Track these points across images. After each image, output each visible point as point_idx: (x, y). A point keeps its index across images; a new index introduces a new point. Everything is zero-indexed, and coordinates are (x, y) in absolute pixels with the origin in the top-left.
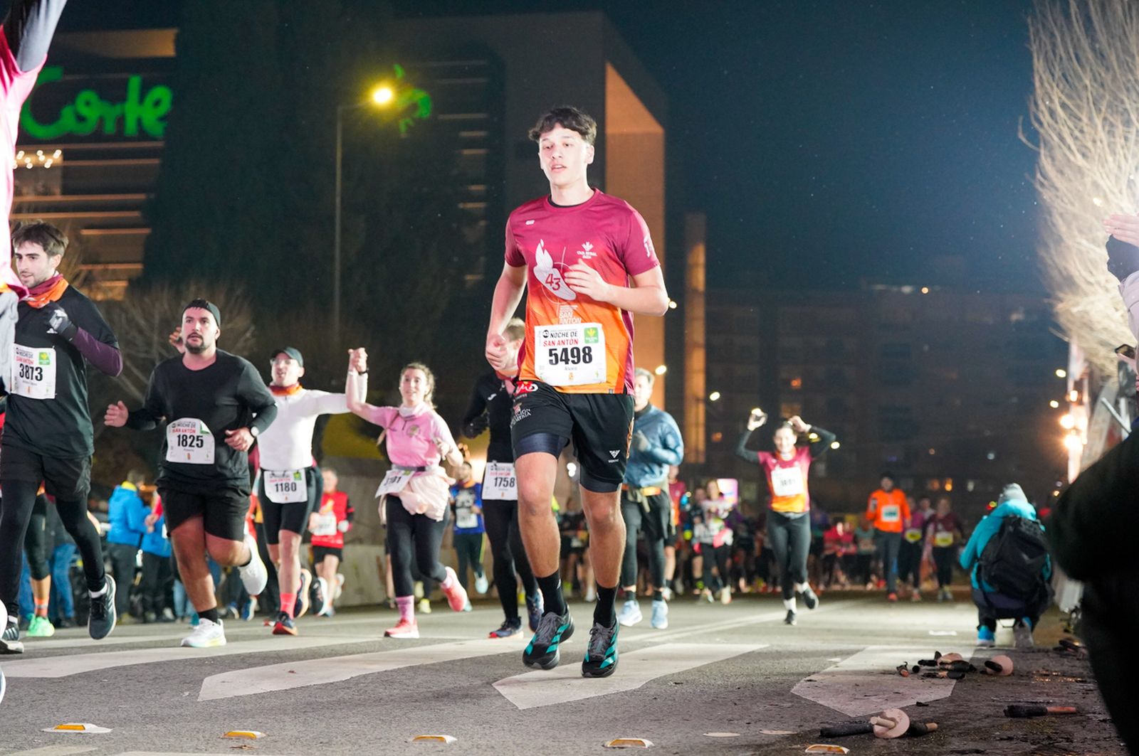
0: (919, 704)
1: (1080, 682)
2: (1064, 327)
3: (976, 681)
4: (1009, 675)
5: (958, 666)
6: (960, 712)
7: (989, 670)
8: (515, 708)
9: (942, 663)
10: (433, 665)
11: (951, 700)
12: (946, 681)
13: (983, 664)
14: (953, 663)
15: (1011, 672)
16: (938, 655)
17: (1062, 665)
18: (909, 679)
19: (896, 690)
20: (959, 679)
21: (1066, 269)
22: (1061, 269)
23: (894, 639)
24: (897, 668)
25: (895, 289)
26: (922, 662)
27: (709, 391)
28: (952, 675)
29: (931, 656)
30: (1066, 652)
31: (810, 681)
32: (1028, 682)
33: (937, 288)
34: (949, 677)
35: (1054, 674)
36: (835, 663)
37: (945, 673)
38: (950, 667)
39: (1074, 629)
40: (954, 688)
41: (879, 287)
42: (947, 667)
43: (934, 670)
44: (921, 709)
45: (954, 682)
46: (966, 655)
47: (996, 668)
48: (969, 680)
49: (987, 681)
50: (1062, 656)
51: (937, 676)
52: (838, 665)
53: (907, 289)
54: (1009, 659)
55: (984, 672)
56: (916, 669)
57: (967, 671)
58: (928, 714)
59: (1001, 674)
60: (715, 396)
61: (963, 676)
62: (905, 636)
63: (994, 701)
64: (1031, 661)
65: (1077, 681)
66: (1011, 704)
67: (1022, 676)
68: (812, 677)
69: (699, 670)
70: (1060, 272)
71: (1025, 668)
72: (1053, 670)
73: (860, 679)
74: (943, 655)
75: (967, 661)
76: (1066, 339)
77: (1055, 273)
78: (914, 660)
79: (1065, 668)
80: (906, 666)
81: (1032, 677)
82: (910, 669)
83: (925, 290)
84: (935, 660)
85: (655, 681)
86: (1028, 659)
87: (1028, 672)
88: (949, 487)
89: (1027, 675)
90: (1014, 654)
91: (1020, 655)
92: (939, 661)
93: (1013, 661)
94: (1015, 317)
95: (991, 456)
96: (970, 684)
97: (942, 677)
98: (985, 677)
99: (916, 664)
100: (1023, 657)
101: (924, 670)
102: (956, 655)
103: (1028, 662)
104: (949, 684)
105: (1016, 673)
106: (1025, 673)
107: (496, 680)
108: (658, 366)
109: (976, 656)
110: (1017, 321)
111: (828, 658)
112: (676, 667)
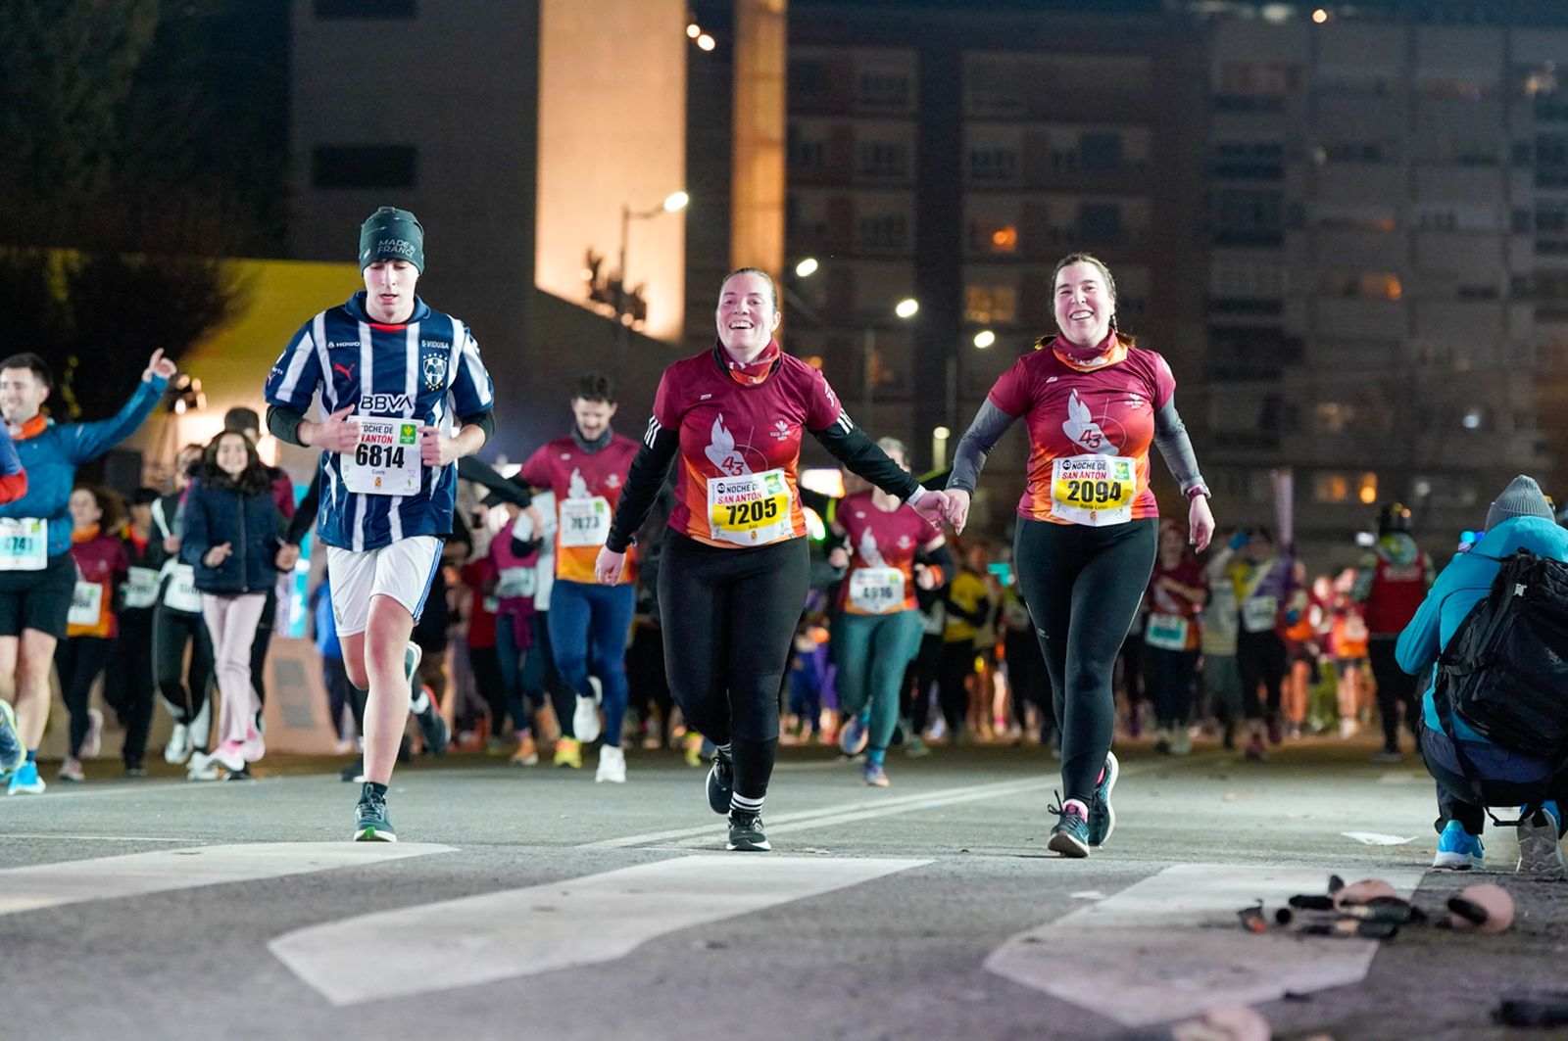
0: (1289, 997)
3: (1424, 943)
4: (1504, 933)
5: (1383, 910)
6: (1389, 1015)
7: (1456, 919)
8: (321, 1001)
9: (1345, 903)
10: (125, 900)
11: (1366, 986)
12: (1355, 944)
13: (1441, 907)
14: (1371, 902)
15: (1507, 924)
16: (1336, 883)
18: (1266, 940)
19: (1235, 964)
20: (1387, 939)
23: (1232, 851)
24: (1240, 913)
25: (1247, 12)
26: (1299, 901)
27: (792, 252)
28: (1368, 930)
29: (1318, 887)
31: (1032, 940)
32: (1548, 947)
33: (1348, 10)
34: (1363, 934)
36: (1092, 902)
37: (1352, 926)
38: (1362, 911)
40: (1373, 961)
42: (1356, 910)
43: (1326, 919)
44: (1294, 1007)
45: (1373, 946)
46: (1403, 885)
47: (1475, 916)
48: (1411, 942)
49: (1452, 944)
51: (1334, 932)
52: (1100, 905)
53: (1276, 14)
54: (1504, 895)
55: (1445, 925)
56: (1283, 916)
57: (1405, 923)
58: (1312, 1015)
59: (1486, 928)
60: (807, 268)
61: (1394, 933)
62: (1261, 845)
63: (1466, 989)
64: (1557, 901)
66: (1508, 998)
67: (1534, 934)
68: (1038, 933)
69: (767, 914)
71: (1541, 916)
73: (1150, 939)
74: (1348, 881)
75: (1406, 897)
78: (1278, 896)
80: (1259, 909)
81: (1558, 937)
82: (1270, 917)
83: (1320, 16)
84: (1330, 896)
85: (661, 939)
86: (1550, 897)
87: (1549, 926)
88: (1368, 495)
89: (1546, 934)
90: (1517, 883)
91: (1531, 888)
92: (1339, 896)
93: (1515, 900)
94: (1533, 85)
95: (1472, 421)
96: (1412, 951)
97: (1344, 936)
98: (1447, 936)
99: (1284, 903)
100: (1537, 891)
101: (1302, 918)
102: (1380, 883)
103: (1550, 903)
104: (1361, 951)
105: (1520, 927)
106: (1542, 929)
107: (276, 933)
108: (667, 192)
109: (1426, 888)
110: (1539, 94)
111: (1075, 890)
112: (710, 909)
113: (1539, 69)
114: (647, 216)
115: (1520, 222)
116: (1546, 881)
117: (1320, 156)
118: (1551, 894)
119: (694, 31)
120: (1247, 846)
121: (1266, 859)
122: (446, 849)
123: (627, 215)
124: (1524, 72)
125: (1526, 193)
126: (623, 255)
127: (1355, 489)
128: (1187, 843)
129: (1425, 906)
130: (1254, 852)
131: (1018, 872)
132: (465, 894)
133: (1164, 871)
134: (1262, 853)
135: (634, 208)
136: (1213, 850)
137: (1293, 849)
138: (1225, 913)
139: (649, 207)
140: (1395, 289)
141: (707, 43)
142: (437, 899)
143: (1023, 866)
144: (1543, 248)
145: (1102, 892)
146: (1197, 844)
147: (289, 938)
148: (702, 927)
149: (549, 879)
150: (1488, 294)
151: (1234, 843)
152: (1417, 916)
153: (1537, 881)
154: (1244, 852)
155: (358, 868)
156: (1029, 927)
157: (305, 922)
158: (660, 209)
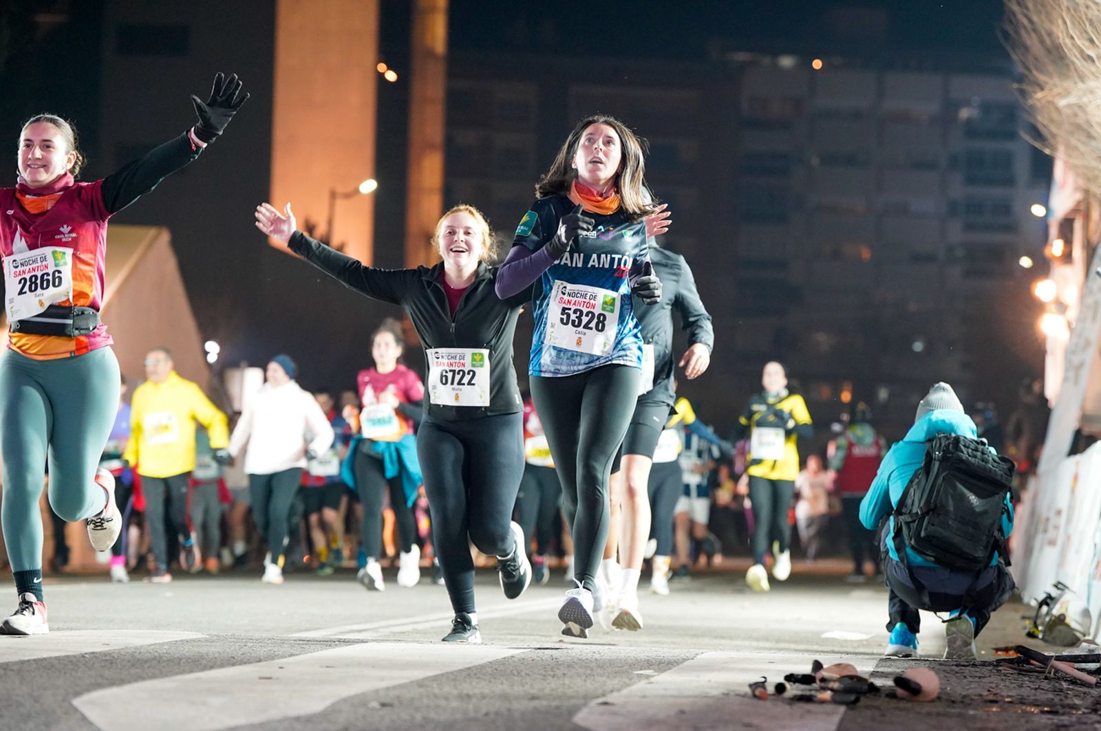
1: (1048, 712)
2: (1043, 131)
3: (878, 708)
4: (932, 701)
5: (850, 684)
7: (900, 691)
9: (823, 680)
12: (830, 707)
13: (889, 683)
14: (842, 680)
15: (935, 695)
16: (817, 666)
17: (1021, 686)
18: (768, 704)
19: (746, 720)
20: (852, 705)
21: (1050, 34)
22: (1044, 33)
23: (747, 643)
24: (750, 686)
25: (767, 60)
26: (790, 678)
28: (838, 698)
29: (806, 669)
30: (1027, 667)
31: (605, 703)
32: (963, 711)
33: (837, 61)
34: (834, 701)
35: (1007, 700)
36: (648, 677)
37: (827, 695)
38: (836, 685)
39: (1044, 632)
40: (842, 720)
41: (742, 56)
42: (831, 685)
43: (810, 690)
45: (842, 709)
46: (864, 668)
47: (913, 689)
48: (867, 707)
49: (897, 708)
50: (1022, 672)
51: (815, 699)
52: (652, 679)
53: (787, 62)
54: (932, 673)
55: (892, 695)
56: (780, 688)
57: (865, 693)
59: (920, 698)
61: (857, 700)
62: (766, 639)
64: (970, 679)
65: (1043, 712)
67: (953, 702)
69: (421, 684)
70: (1042, 42)
71: (959, 690)
72: (1005, 694)
73: (687, 703)
74: (825, 666)
75: (866, 676)
76: (1047, 151)
77: (1031, 41)
78: (777, 674)
79: (1025, 692)
80: (765, 682)
81: (970, 704)
82: (771, 689)
83: (817, 64)
84: (813, 674)
85: (345, 700)
86: (965, 677)
87: (965, 697)
88: (846, 396)
89: (962, 702)
90: (943, 667)
91: (952, 670)
92: (819, 675)
93: (940, 679)
94: (965, 113)
95: (918, 346)
96: (869, 713)
97: (823, 702)
98: (893, 703)
99: (781, 680)
100: (957, 673)
101: (792, 690)
102: (848, 666)
103: (965, 680)
104: (834, 713)
105: (944, 697)
106: (959, 699)
107: (78, 694)
108: (362, 179)
109: (879, 670)
110: (969, 121)
111: (636, 669)
112: (382, 679)
113: (967, 103)
114: (348, 196)
115: (953, 209)
116: (963, 666)
117: (815, 161)
118: (966, 674)
119: (382, 67)
120: (757, 640)
121: (771, 649)
122: (199, 636)
123: (333, 195)
124: (958, 105)
125: (958, 189)
126: (330, 223)
127: (837, 392)
128: (716, 637)
129: (878, 682)
130: (762, 644)
131: (597, 656)
132: (211, 668)
133: (698, 657)
134: (767, 645)
135: (340, 189)
136: (735, 642)
137: (788, 642)
138: (739, 685)
139: (349, 189)
140: (866, 254)
141: (391, 76)
142: (191, 671)
143: (600, 651)
144: (969, 227)
145: (655, 671)
146: (722, 637)
147: (86, 697)
148: (377, 691)
149: (271, 657)
150: (930, 258)
151: (749, 637)
152: (873, 689)
153: (956, 665)
154: (755, 644)
155: (136, 648)
156: (604, 695)
157: (99, 686)
158: (357, 191)
